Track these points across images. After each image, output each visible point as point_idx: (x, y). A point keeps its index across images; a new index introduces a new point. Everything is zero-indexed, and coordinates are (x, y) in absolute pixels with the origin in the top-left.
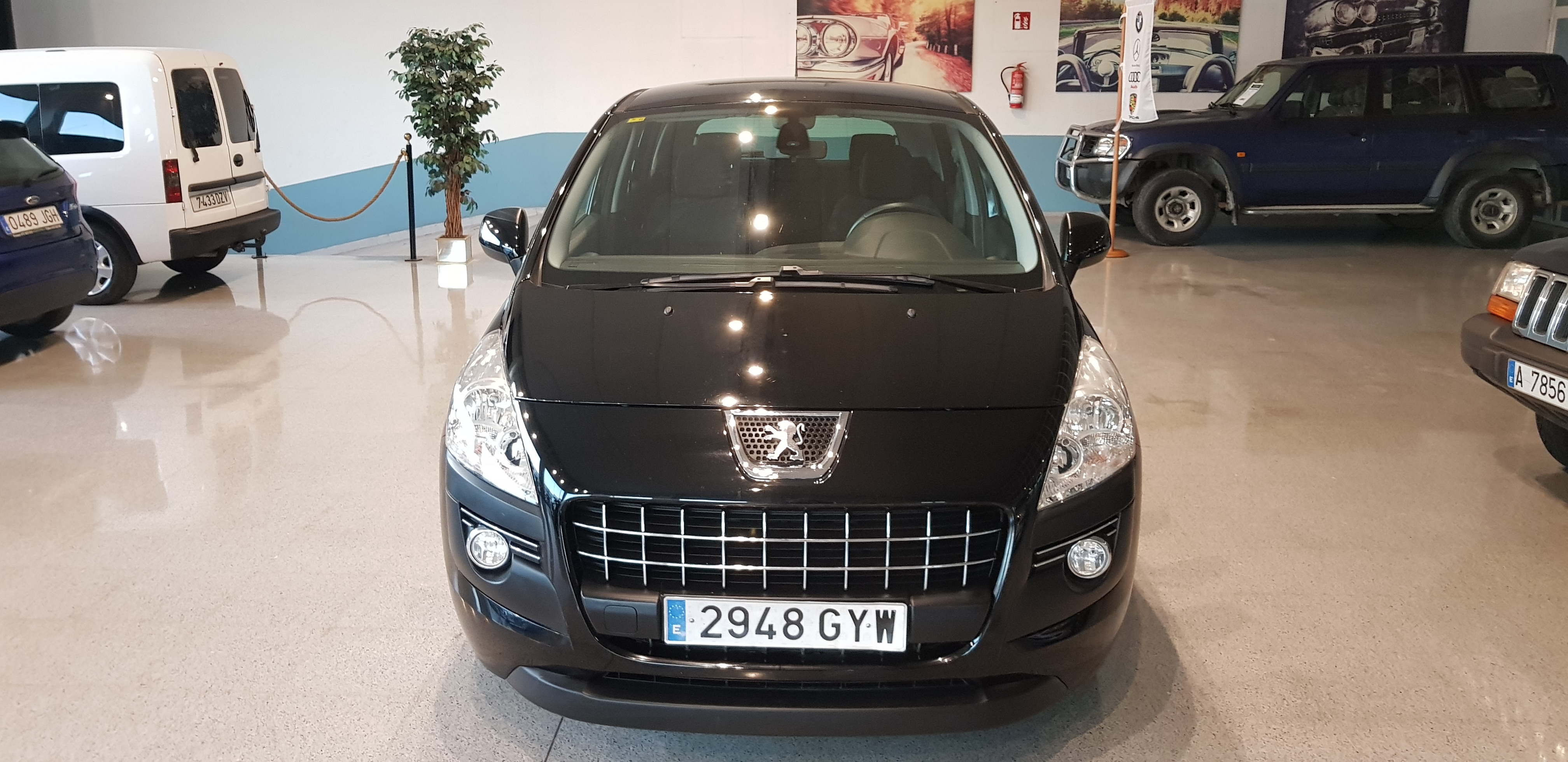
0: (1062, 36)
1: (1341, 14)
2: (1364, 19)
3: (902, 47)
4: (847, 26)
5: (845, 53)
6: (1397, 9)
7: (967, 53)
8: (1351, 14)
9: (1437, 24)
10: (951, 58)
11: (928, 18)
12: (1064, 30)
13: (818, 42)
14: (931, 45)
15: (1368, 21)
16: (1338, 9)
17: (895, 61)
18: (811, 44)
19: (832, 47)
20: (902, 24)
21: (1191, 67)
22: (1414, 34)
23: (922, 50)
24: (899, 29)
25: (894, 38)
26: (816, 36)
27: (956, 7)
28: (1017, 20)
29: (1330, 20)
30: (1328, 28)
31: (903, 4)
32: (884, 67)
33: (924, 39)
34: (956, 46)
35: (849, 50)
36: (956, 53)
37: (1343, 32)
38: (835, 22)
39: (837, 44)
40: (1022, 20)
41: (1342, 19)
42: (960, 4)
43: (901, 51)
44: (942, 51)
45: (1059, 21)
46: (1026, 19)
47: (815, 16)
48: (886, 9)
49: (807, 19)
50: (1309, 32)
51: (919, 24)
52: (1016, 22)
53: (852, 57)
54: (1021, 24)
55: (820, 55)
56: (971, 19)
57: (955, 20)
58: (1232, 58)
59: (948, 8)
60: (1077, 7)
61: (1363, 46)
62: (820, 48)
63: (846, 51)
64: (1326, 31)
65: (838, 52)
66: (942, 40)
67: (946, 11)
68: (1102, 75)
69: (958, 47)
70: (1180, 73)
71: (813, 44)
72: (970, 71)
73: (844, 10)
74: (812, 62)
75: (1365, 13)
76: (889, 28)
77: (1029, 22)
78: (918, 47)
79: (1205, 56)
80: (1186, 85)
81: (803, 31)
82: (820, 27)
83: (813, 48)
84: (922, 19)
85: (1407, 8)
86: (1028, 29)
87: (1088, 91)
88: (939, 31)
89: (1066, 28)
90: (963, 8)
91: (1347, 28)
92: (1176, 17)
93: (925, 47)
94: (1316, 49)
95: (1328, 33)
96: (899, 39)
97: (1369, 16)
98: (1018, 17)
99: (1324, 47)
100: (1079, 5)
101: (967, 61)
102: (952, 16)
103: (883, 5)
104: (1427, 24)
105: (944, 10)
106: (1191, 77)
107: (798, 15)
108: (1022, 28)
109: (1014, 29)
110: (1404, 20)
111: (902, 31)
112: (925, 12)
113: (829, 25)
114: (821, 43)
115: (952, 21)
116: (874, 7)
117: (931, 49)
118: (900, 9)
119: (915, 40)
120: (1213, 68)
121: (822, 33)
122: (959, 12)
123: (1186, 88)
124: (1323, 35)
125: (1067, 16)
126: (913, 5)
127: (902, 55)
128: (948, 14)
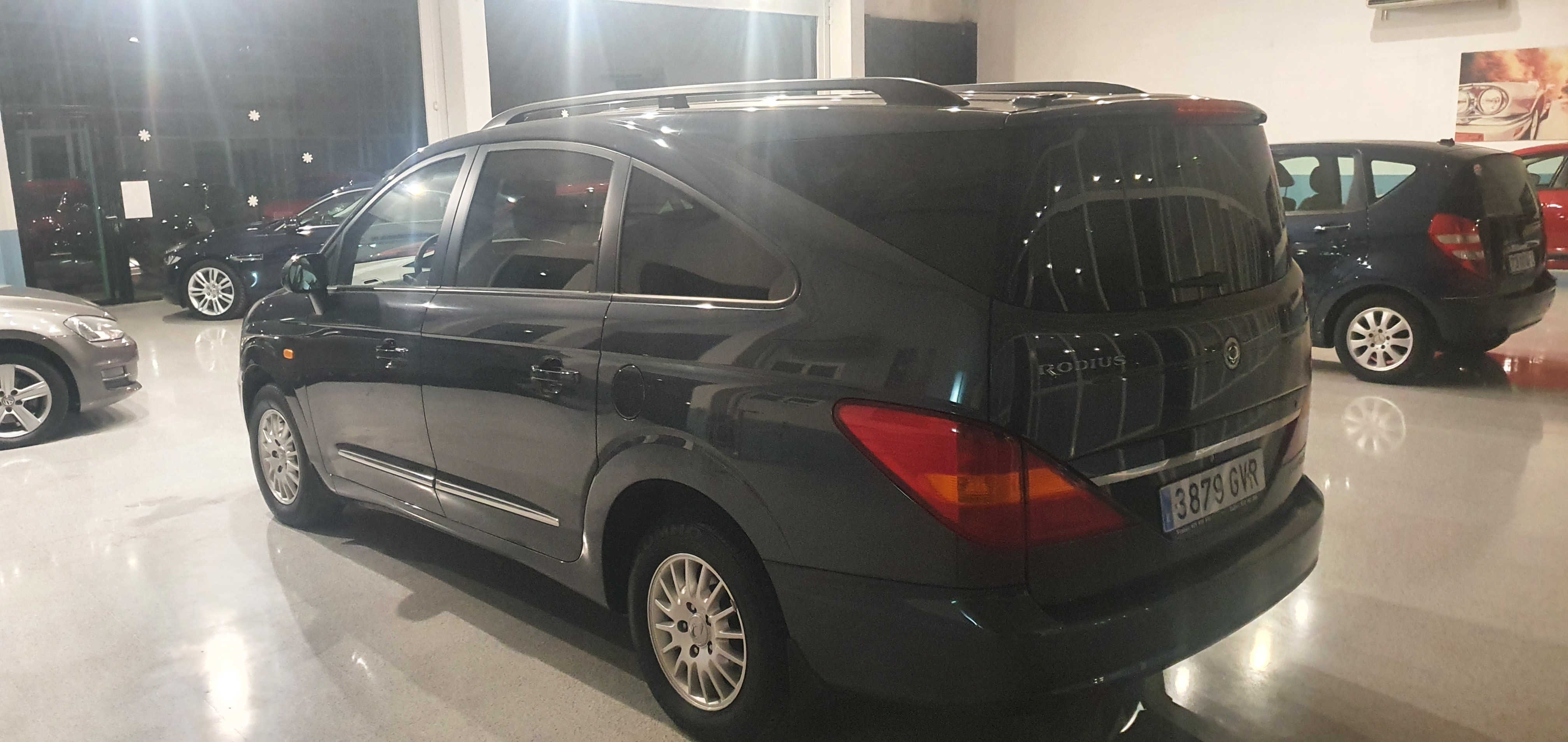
3: (1548, 104)
4: (1501, 90)
5: (1498, 111)
13: (1475, 103)
17: (1541, 115)
18: (1469, 105)
19: (1487, 107)
20: (1549, 86)
24: (1546, 90)
25: (1542, 98)
26: (1474, 99)
35: (1501, 108)
38: (1491, 87)
39: (1491, 105)
43: (1547, 108)
47: (1474, 84)
49: (1467, 87)
53: (1503, 114)
55: (1476, 113)
62: (1477, 108)
63: (1498, 110)
65: (1492, 110)
71: (1471, 105)
73: (1500, 78)
74: (1469, 119)
76: (1538, 90)
81: (1464, 96)
82: (1477, 92)
83: (1471, 108)
96: (1546, 98)
107: (1460, 83)
111: (1550, 92)
113: (1485, 90)
114: (1478, 105)
119: (1560, 98)
121: (1479, 96)
127: (1548, 110)
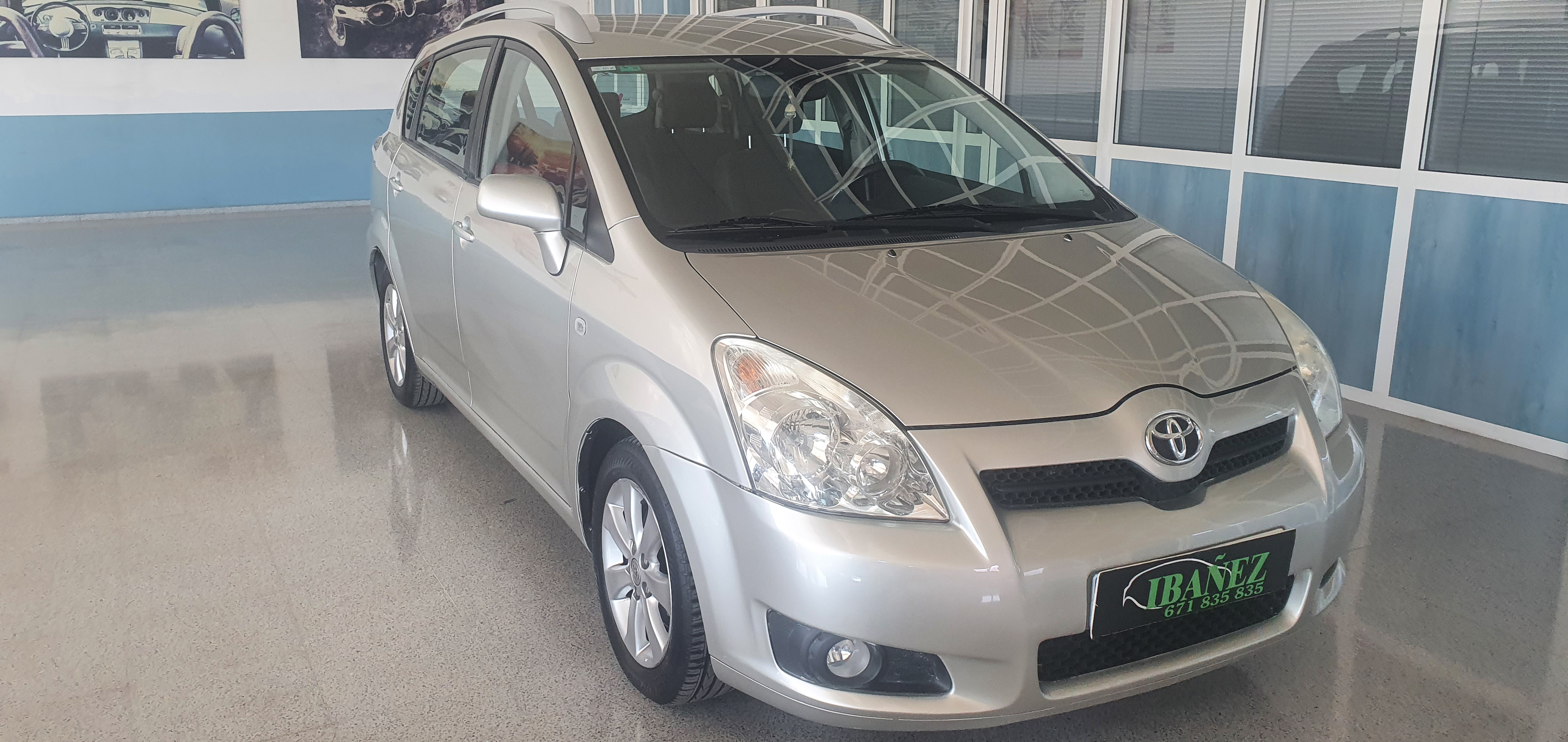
21: (184, 27)
58: (234, 17)
61: (392, 4)
68: (57, 36)
70: (168, 34)
79: (200, 14)
80: (180, 50)
87: (40, 56)
94: (337, 7)
106: (186, 40)
120: (212, 28)
123: (180, 53)
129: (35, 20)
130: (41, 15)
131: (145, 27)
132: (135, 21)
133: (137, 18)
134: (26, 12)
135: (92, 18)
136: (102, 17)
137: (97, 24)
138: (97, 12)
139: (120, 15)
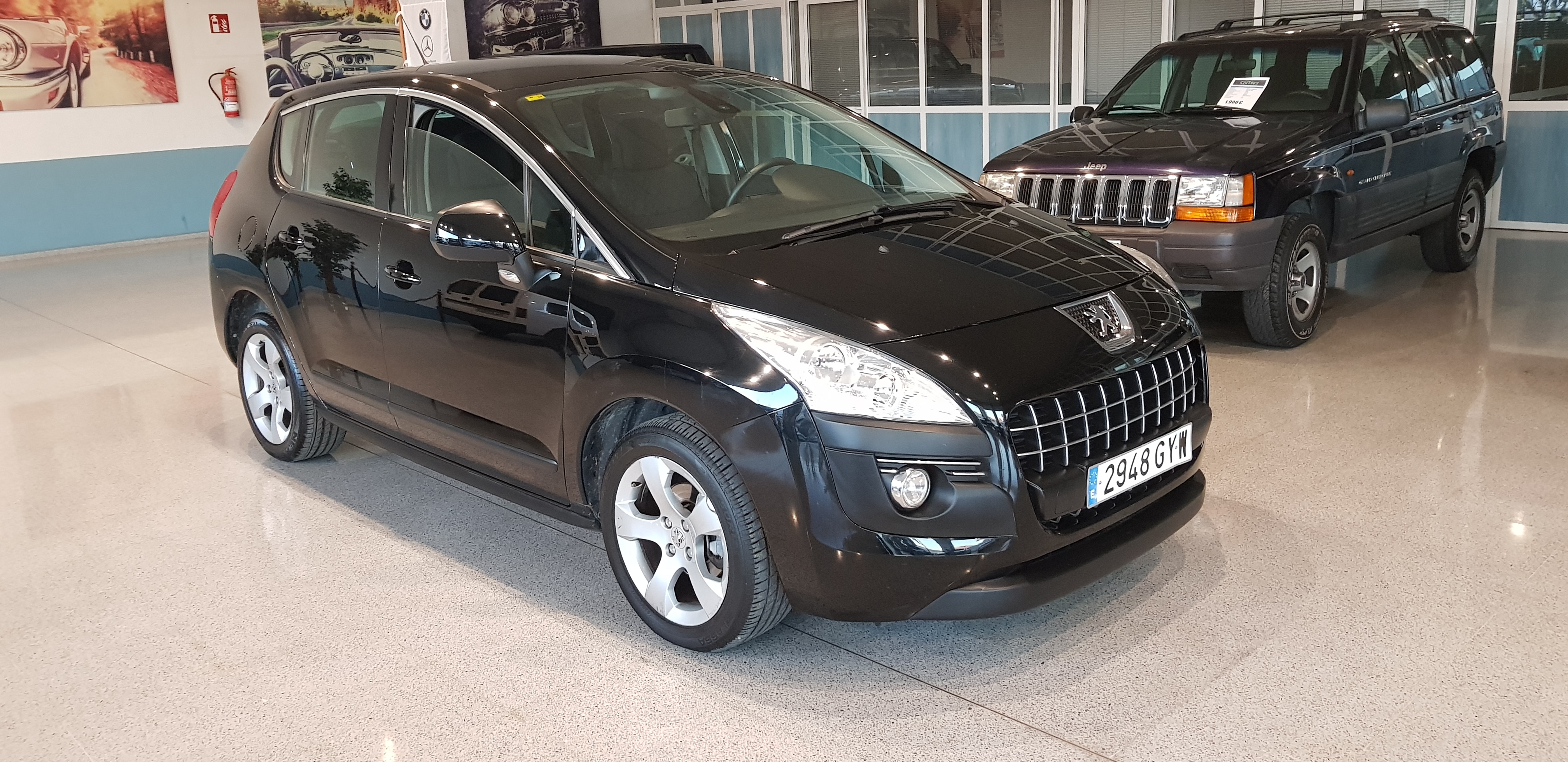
0: (266, 39)
1: (509, 15)
2: (527, 19)
6: (549, 10)
7: (165, 59)
8: (516, 15)
9: (579, 23)
10: (147, 65)
11: (112, 21)
12: (268, 33)
14: (122, 52)
15: (530, 21)
16: (505, 11)
22: (565, 32)
23: (111, 58)
27: (143, 9)
28: (216, 23)
29: (501, 21)
30: (501, 28)
31: (79, 6)
32: (67, 79)
33: (112, 45)
34: (151, 52)
36: (153, 60)
37: (514, 31)
40: (220, 23)
41: (510, 19)
42: (148, 6)
44: (136, 58)
45: (259, 24)
46: (224, 22)
48: (58, 11)
50: (488, 31)
51: (102, 28)
52: (213, 25)
54: (220, 27)
56: (164, 22)
57: (144, 23)
59: (135, 11)
60: (276, 9)
61: (530, 43)
64: (500, 30)
66: (133, 46)
67: (133, 13)
68: (314, 78)
69: (155, 53)
72: (174, 80)
75: (526, 15)
77: (228, 25)
78: (106, 54)
84: (106, 23)
85: (557, 10)
86: (229, 32)
88: (128, 35)
89: (269, 31)
90: (152, 9)
91: (516, 27)
92: (372, 18)
93: (115, 55)
94: (495, 47)
95: (501, 33)
97: (530, 16)
98: (215, 19)
99: (501, 45)
100: (278, 7)
101: (168, 68)
102: (141, 19)
103: (53, 7)
104: (573, 23)
105: (129, 12)
108: (222, 31)
109: (213, 32)
110: (555, 20)
112: (107, 14)
115: (141, 24)
116: (42, 8)
117: (122, 56)
118: (75, 12)
122: (148, 14)
124: (498, 34)
125: (266, 18)
126: (91, 7)
128: (136, 16)
129: (299, 67)
130: (302, 63)
131: (371, 69)
132: (364, 64)
133: (365, 61)
134: (294, 60)
135: (337, 63)
136: (343, 62)
137: (339, 67)
138: (339, 58)
139: (354, 59)
